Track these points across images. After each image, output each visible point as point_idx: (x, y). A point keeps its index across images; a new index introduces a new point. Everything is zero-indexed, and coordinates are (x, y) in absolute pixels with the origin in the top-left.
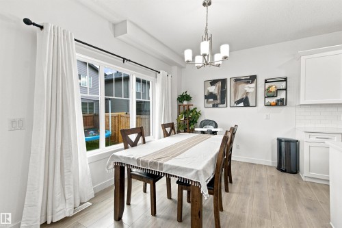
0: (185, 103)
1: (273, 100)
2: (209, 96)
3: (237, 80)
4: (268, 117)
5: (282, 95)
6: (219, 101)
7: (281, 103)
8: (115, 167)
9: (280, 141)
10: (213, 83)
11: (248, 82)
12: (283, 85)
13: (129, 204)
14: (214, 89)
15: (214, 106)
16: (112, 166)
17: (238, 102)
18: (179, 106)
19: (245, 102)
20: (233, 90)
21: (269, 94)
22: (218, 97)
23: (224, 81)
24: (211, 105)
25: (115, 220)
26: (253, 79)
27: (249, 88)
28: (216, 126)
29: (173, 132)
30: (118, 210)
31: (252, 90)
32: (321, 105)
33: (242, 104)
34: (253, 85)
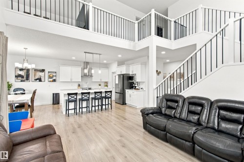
1: (51, 80)
3: (36, 70)
4: (49, 86)
5: (54, 78)
6: (25, 79)
7: (54, 81)
9: (53, 94)
10: (21, 70)
11: (41, 72)
12: (55, 74)
14: (22, 73)
15: (22, 81)
17: (36, 80)
20: (33, 74)
21: (50, 77)
22: (25, 77)
23: (28, 70)
24: (20, 80)
26: (43, 71)
27: (42, 74)
28: (24, 91)
32: (66, 82)
33: (38, 81)
34: (44, 73)
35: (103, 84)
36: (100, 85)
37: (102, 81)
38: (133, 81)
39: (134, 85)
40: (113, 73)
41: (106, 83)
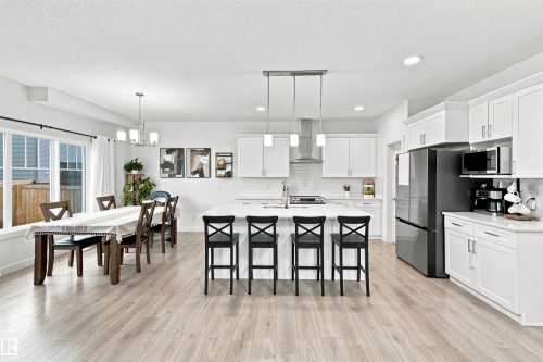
0: (134, 172)
1: (222, 172)
2: (165, 165)
3: (193, 151)
4: (219, 188)
5: (229, 168)
6: (175, 171)
7: (229, 175)
8: (36, 237)
10: (169, 151)
11: (203, 154)
12: (228, 159)
13: (50, 275)
14: (170, 158)
15: (170, 176)
16: (32, 236)
17: (194, 173)
18: (127, 176)
19: (200, 173)
20: (189, 160)
21: (219, 167)
22: (175, 167)
23: (181, 151)
24: (167, 175)
25: (35, 284)
26: (207, 151)
27: (204, 159)
29: (112, 205)
30: (39, 275)
31: (206, 162)
33: (197, 175)
34: (207, 157)
35: (357, 187)
36: (347, 189)
37: (354, 175)
38: (490, 174)
39: (494, 195)
40: (392, 146)
41: (371, 181)
